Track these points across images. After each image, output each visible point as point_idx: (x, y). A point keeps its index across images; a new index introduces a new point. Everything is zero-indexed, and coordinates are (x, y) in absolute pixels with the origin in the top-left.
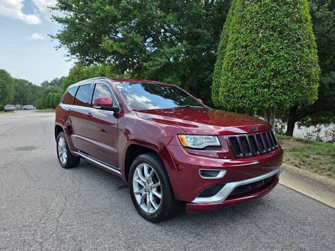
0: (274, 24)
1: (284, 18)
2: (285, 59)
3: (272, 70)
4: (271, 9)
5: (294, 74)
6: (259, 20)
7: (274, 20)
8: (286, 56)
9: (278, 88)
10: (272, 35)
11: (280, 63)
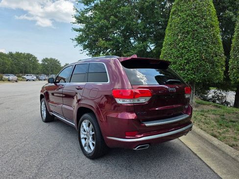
0: (188, 30)
1: (194, 26)
2: (195, 52)
3: (186, 59)
4: (186, 21)
5: (201, 61)
6: (179, 28)
7: (188, 27)
8: (195, 50)
9: (189, 70)
10: (186, 37)
11: (191, 55)
